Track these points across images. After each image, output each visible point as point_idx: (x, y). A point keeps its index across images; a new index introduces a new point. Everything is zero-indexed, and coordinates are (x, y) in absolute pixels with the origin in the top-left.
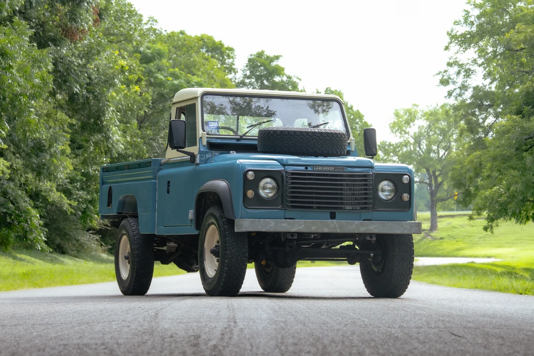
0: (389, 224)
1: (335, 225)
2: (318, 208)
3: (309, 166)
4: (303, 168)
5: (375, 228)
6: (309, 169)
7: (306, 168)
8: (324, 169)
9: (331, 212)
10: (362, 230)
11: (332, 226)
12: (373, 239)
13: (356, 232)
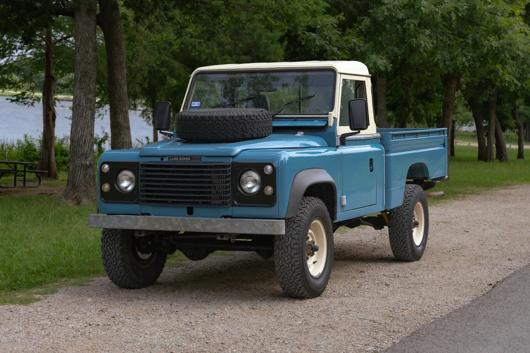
1: (179, 223)
2: (173, 202)
3: (165, 156)
4: (159, 159)
5: (222, 227)
6: (166, 159)
7: (162, 159)
8: (180, 159)
9: (188, 207)
10: (209, 229)
11: (176, 223)
12: (225, 239)
13: (202, 231)
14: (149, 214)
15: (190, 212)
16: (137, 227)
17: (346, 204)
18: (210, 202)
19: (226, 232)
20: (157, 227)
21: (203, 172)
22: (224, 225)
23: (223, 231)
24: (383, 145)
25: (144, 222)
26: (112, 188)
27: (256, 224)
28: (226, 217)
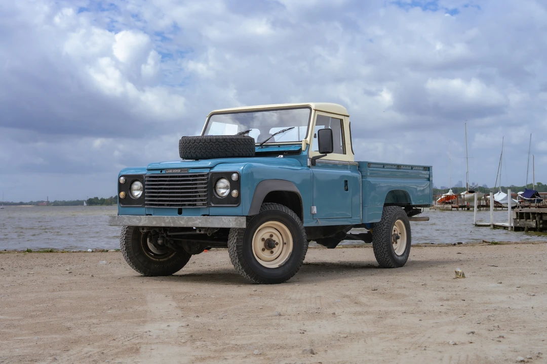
0: (211, 219)
1: (170, 220)
2: (168, 205)
3: (164, 169)
4: (159, 172)
5: (199, 222)
6: (163, 172)
7: (161, 172)
8: (173, 171)
9: (179, 209)
10: (190, 224)
11: (167, 221)
12: (202, 232)
13: (185, 226)
14: (151, 215)
15: (180, 212)
16: (141, 224)
17: (316, 212)
18: (196, 204)
19: (202, 226)
20: (154, 224)
21: (189, 180)
22: (200, 221)
23: (200, 226)
24: (361, 172)
25: (145, 220)
26: (126, 195)
27: (223, 220)
28: (204, 215)
